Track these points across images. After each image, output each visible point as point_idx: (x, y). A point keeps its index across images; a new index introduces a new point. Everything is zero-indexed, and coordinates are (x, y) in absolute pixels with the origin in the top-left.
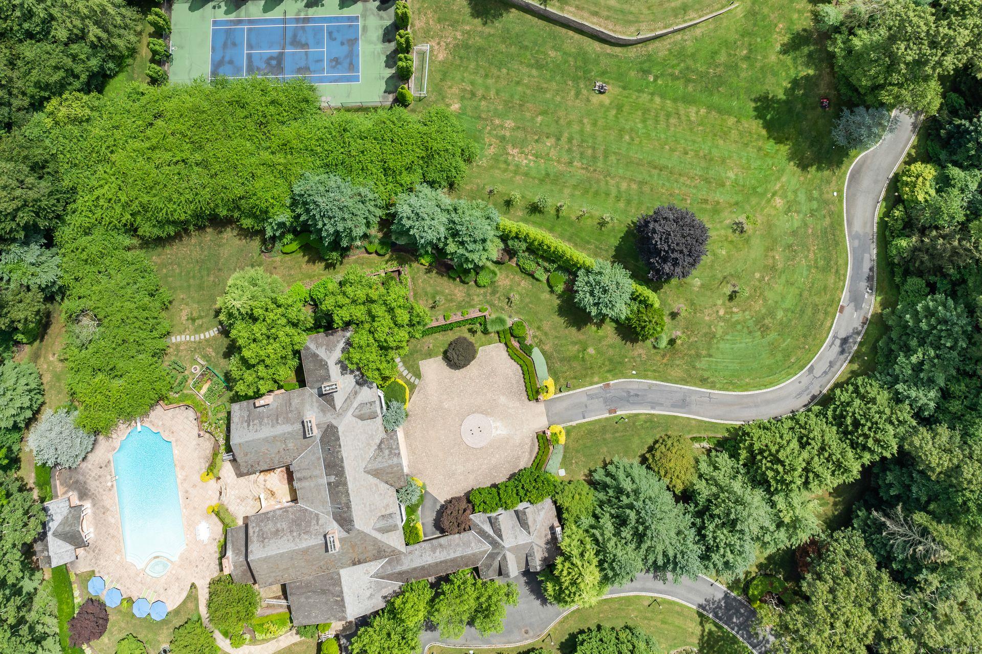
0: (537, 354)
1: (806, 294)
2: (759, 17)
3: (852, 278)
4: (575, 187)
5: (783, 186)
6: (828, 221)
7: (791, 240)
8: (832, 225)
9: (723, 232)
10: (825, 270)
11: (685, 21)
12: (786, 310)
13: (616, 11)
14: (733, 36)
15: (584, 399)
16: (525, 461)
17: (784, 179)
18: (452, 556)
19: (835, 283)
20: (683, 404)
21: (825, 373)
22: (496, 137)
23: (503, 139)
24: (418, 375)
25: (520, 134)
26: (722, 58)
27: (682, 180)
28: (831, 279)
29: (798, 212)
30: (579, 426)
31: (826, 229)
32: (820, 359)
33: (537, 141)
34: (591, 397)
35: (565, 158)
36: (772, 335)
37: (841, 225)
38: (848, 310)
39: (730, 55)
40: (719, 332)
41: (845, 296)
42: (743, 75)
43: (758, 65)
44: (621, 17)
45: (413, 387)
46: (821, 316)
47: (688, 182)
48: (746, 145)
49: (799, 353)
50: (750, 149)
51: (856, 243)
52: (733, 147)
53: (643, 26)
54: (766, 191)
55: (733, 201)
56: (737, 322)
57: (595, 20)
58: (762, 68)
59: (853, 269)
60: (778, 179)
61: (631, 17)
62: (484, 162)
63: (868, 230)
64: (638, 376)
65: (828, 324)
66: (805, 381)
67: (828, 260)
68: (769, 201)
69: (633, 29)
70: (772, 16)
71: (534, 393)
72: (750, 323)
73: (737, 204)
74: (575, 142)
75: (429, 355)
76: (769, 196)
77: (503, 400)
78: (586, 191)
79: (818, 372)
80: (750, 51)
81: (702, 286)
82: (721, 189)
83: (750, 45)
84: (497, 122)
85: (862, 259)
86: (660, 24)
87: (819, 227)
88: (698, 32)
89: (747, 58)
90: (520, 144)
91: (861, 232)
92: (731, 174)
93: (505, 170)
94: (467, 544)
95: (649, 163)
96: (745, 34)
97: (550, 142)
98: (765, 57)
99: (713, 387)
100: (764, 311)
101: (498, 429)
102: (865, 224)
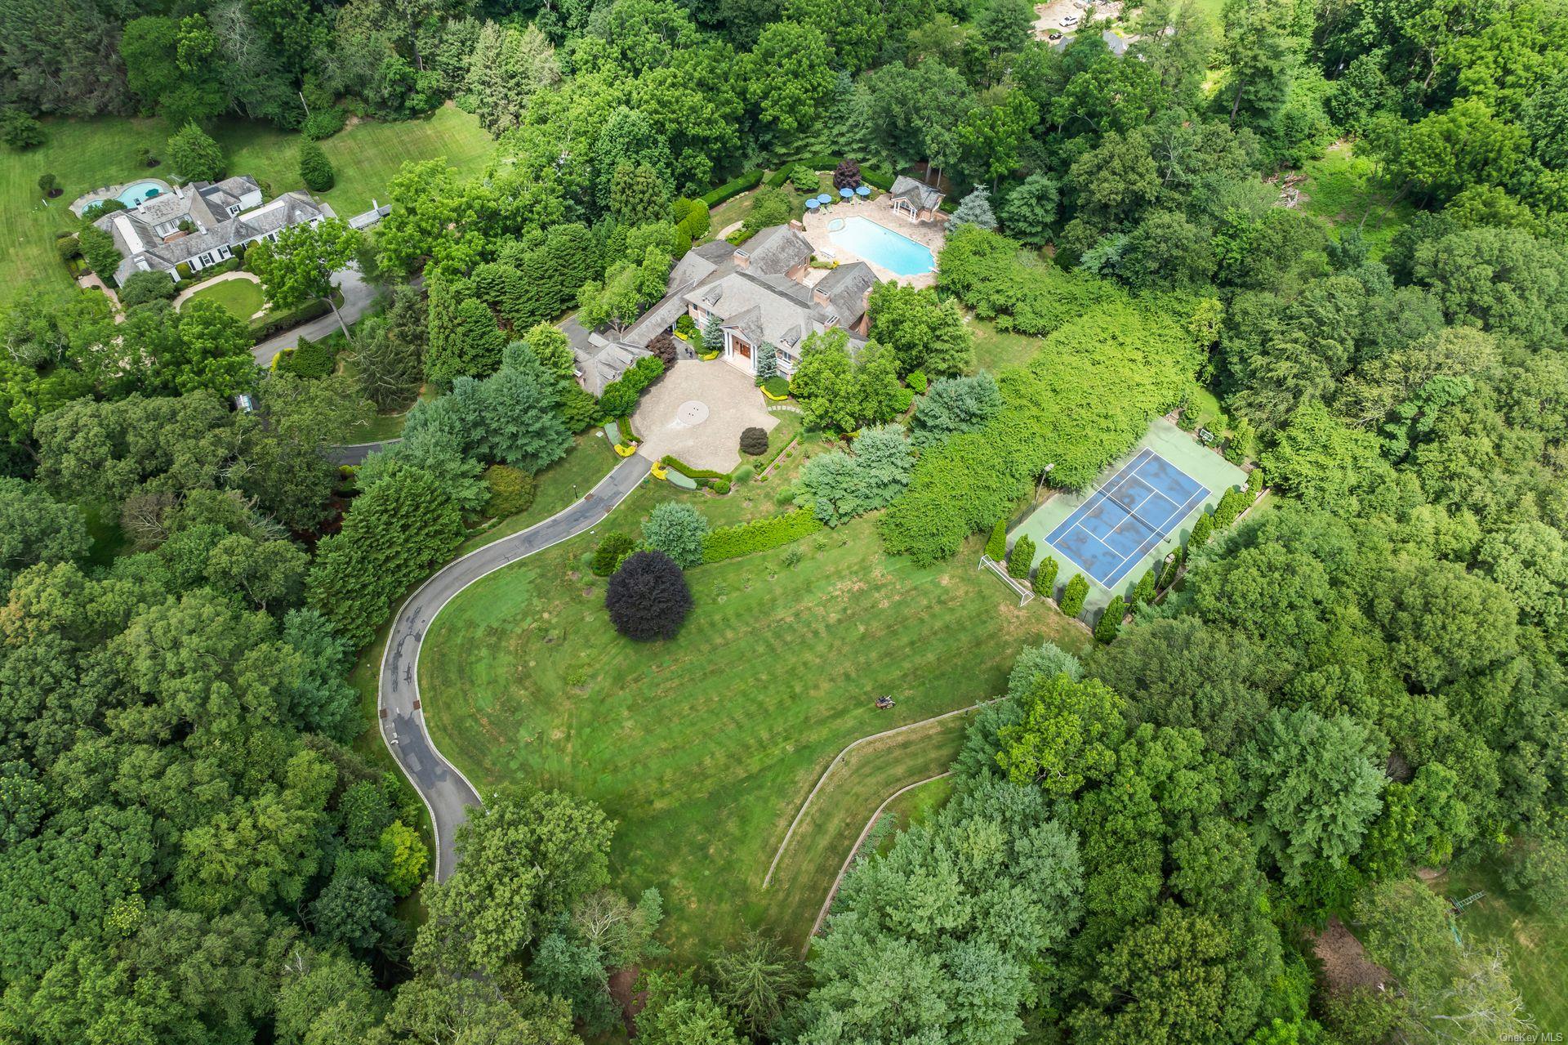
0: (691, 484)
1: (467, 687)
2: (727, 894)
3: (422, 738)
4: (774, 600)
5: (563, 751)
6: (487, 763)
7: (518, 715)
8: (479, 763)
9: (597, 666)
10: (458, 723)
11: (806, 814)
12: (480, 660)
13: (888, 764)
14: (742, 853)
15: (621, 489)
16: (637, 422)
17: (567, 759)
18: (647, 322)
19: (441, 719)
20: (529, 540)
21: (401, 645)
22: (884, 585)
23: (878, 588)
24: (772, 413)
25: (866, 603)
26: (732, 826)
27: (677, 682)
28: (446, 718)
29: (528, 744)
30: (609, 470)
31: (485, 755)
32: (414, 651)
33: (845, 610)
34: (617, 494)
35: (805, 616)
36: (479, 633)
37: (468, 773)
38: (409, 707)
39: (726, 834)
40: (535, 601)
41: (421, 717)
42: (694, 828)
43: (685, 850)
44: (878, 763)
45: (769, 402)
46: (437, 682)
47: (668, 684)
48: (634, 764)
49: (441, 640)
50: (627, 762)
51: (438, 771)
52: (647, 750)
53: (845, 772)
54: (579, 734)
55: (610, 700)
56: (524, 619)
57: (900, 739)
58: (677, 849)
59: (427, 747)
60: (574, 755)
61: (867, 770)
62: (875, 559)
63: (433, 792)
64: (587, 532)
65: (424, 682)
66: (418, 625)
67: (461, 731)
68: (570, 727)
69: (854, 760)
70: (712, 907)
71: (669, 462)
72: (509, 627)
73: (603, 701)
74: (810, 635)
75: (778, 429)
76: (573, 732)
77: (691, 443)
78: (761, 604)
79: (410, 640)
80: (706, 857)
81: (583, 619)
82: (630, 702)
83: (712, 861)
84: (897, 598)
85: (421, 762)
86: (830, 789)
87: (494, 750)
88: (782, 823)
89: (703, 847)
90: (857, 596)
91: (440, 784)
92: (629, 724)
93: (849, 567)
94: (641, 335)
95: (722, 672)
96: (729, 866)
97: (833, 617)
98: (684, 862)
99: (510, 567)
100: (504, 644)
101: (676, 425)
102: (440, 794)
